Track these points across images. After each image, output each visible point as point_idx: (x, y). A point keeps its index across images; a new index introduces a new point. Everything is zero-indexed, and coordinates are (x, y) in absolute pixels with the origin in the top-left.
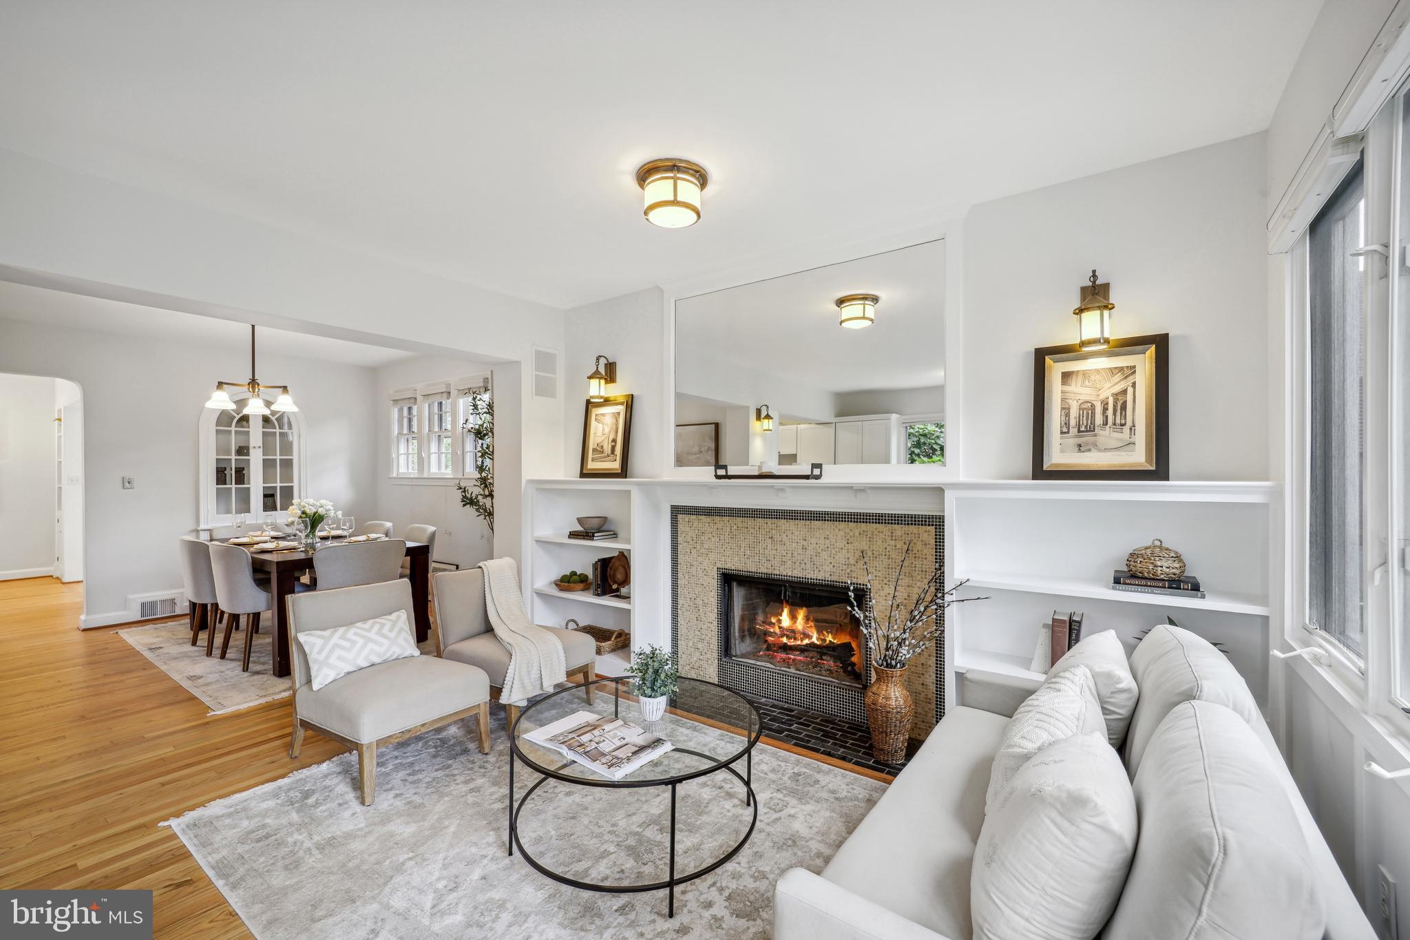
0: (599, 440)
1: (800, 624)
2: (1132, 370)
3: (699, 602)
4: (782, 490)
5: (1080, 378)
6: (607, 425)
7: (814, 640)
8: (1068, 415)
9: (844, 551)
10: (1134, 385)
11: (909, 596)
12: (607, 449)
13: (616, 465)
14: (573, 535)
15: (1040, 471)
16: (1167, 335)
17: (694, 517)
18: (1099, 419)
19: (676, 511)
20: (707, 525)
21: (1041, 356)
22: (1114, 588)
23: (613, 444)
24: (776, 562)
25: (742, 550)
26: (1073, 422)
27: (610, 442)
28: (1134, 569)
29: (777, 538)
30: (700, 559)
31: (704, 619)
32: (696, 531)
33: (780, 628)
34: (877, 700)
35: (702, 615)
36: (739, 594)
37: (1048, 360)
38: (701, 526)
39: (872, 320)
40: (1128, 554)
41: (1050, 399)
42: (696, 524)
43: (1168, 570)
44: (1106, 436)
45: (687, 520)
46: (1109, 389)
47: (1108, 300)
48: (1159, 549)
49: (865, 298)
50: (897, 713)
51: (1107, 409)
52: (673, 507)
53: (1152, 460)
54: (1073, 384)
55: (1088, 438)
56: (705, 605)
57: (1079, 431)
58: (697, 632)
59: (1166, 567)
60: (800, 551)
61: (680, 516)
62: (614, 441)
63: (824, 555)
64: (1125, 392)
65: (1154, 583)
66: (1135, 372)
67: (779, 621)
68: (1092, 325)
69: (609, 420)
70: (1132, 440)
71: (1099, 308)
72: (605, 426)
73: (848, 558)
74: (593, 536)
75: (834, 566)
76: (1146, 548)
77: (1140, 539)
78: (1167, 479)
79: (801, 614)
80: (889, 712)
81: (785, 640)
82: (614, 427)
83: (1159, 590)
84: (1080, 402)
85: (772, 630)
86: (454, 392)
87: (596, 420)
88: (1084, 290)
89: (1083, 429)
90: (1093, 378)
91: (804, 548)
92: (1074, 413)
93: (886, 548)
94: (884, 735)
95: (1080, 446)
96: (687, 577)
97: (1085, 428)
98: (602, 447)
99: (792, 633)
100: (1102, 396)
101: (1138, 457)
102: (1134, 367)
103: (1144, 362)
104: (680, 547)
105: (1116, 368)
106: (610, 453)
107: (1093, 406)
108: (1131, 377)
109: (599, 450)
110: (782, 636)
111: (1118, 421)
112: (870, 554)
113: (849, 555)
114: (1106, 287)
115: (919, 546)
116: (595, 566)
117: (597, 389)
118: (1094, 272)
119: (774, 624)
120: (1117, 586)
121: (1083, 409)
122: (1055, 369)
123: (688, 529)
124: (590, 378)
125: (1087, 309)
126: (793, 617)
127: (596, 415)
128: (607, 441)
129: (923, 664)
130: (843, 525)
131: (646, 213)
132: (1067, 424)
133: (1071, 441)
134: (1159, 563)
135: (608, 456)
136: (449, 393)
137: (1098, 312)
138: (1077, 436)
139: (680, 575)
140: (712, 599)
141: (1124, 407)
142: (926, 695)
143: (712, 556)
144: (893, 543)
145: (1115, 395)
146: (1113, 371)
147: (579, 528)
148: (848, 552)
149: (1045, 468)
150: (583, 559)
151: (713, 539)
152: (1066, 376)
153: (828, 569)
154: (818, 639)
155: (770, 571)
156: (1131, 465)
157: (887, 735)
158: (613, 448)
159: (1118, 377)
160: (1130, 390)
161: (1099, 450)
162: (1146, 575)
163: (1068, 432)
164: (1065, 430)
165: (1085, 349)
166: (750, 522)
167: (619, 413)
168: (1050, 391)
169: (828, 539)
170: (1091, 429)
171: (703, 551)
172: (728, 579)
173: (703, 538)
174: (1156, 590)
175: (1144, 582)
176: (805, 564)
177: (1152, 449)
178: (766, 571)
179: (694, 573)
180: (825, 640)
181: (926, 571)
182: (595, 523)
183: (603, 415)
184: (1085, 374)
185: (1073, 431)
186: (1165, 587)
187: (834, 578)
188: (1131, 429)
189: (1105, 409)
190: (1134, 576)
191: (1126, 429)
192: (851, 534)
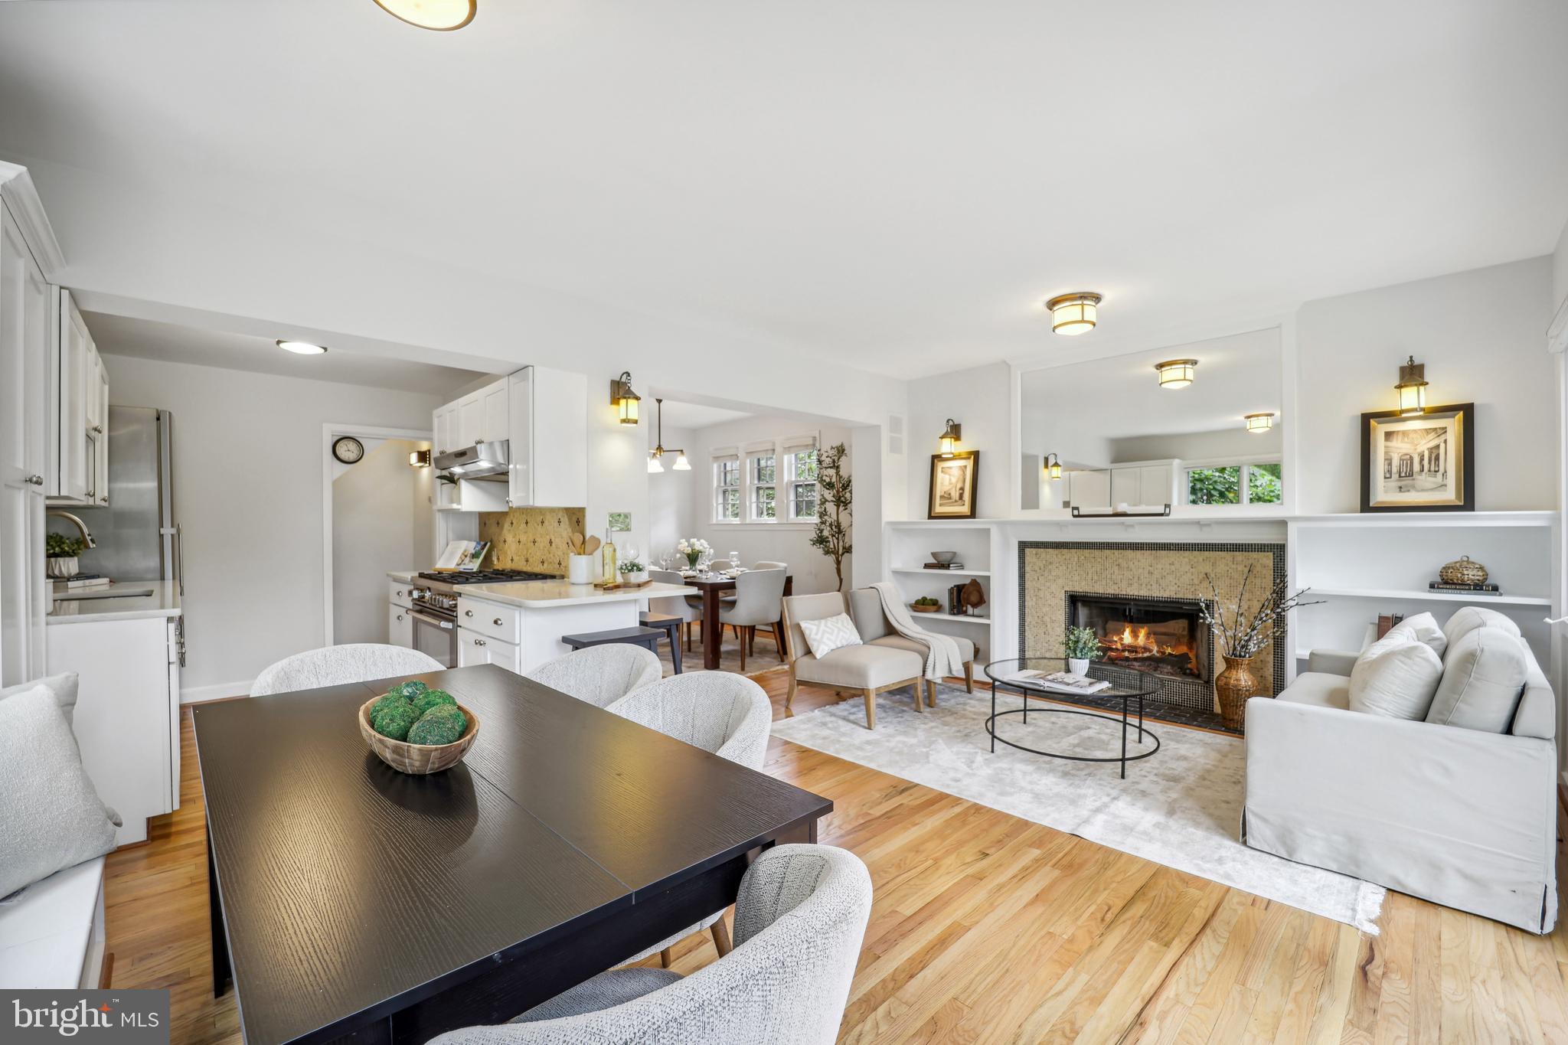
0: (946, 489)
1: (1141, 640)
2: (1444, 430)
3: (1047, 619)
4: (1132, 526)
5: (1400, 437)
6: (953, 476)
7: (1155, 652)
8: (1390, 464)
9: (1189, 575)
10: (1445, 441)
11: (1249, 608)
12: (955, 495)
13: (965, 509)
14: (927, 566)
15: (1366, 505)
16: (1473, 404)
17: (1042, 550)
18: (1416, 467)
19: (1023, 546)
20: (1055, 556)
21: (1366, 419)
22: (1429, 592)
23: (961, 491)
24: (1124, 585)
25: (1090, 575)
26: (1395, 470)
27: (958, 489)
28: (1446, 578)
29: (1124, 564)
30: (1048, 584)
31: (1051, 633)
32: (1044, 562)
33: (1122, 644)
34: (1229, 682)
35: (1050, 630)
36: (1083, 613)
37: (1373, 422)
38: (1048, 556)
39: (1191, 381)
40: (1441, 567)
41: (1375, 452)
42: (1043, 555)
43: (1473, 577)
44: (1424, 480)
45: (1034, 552)
46: (1425, 445)
47: (1423, 378)
48: (1467, 563)
49: (1185, 362)
50: (1247, 690)
51: (1423, 460)
52: (1020, 542)
53: (1460, 497)
54: (1395, 440)
55: (1407, 482)
56: (1053, 621)
57: (1400, 476)
58: (1044, 644)
59: (1472, 575)
60: (1147, 575)
61: (1028, 551)
62: (962, 489)
63: (1170, 578)
64: (1438, 447)
65: (1462, 587)
66: (1446, 432)
67: (1121, 639)
68: (1411, 398)
69: (956, 473)
70: (1445, 482)
71: (1416, 385)
72: (952, 475)
73: (1193, 580)
74: (949, 566)
75: (1179, 586)
76: (1456, 563)
77: (1452, 556)
78: (1473, 510)
79: (1142, 633)
80: (1240, 690)
81: (1126, 654)
82: (961, 477)
83: (1466, 592)
84: (1400, 455)
85: (1114, 647)
86: (778, 449)
87: (942, 472)
88: (1403, 369)
89: (1403, 475)
90: (1411, 436)
91: (1150, 573)
92: (1396, 463)
93: (1228, 571)
94: (1235, 708)
95: (1401, 488)
96: (1034, 599)
97: (1406, 474)
98: (950, 494)
99: (1133, 649)
100: (1420, 449)
101: (1450, 494)
102: (1446, 428)
103: (1454, 426)
104: (1027, 575)
105: (1430, 429)
106: (957, 499)
107: (1411, 458)
108: (1443, 436)
109: (947, 497)
110: (1124, 651)
111: (1433, 469)
112: (1213, 575)
113: (1193, 577)
114: (1421, 367)
115: (1258, 568)
116: (951, 591)
117: (947, 447)
118: (1411, 357)
119: (1116, 642)
120: (1432, 590)
121: (1403, 460)
122: (1379, 430)
123: (1035, 560)
124: (942, 438)
125: (1406, 386)
126: (1135, 635)
127: (942, 468)
128: (954, 489)
129: (1261, 661)
130: (1187, 553)
131: (1054, 331)
132: (1390, 472)
133: (1393, 483)
134: (1466, 572)
135: (956, 501)
136: (774, 450)
137: (1415, 388)
138: (1397, 480)
139: (1027, 598)
140: (1060, 617)
141: (1437, 458)
142: (1265, 685)
143: (1060, 581)
144: (1235, 566)
145: (1431, 450)
146: (1428, 431)
147: (933, 561)
148: (1192, 575)
149: (1371, 505)
150: (938, 586)
151: (1061, 568)
152: (1389, 435)
153: (1173, 589)
154: (1158, 652)
155: (1117, 592)
156: (1444, 501)
157: (1237, 708)
158: (961, 496)
159: (1432, 435)
160: (1442, 446)
161: (1418, 491)
162: (1455, 581)
163: (1391, 477)
164: (1388, 476)
165: (1404, 415)
166: (1097, 553)
167: (966, 467)
168: (1375, 446)
169: (1173, 564)
170: (1411, 474)
171: (1050, 577)
172: (1075, 600)
173: (1050, 567)
174: (1462, 592)
175: (1453, 587)
176: (1151, 585)
177: (1460, 489)
178: (1113, 592)
179: (1042, 596)
180: (1165, 653)
181: (1265, 588)
182: (948, 557)
183: (950, 468)
184: (1405, 433)
185: (1395, 476)
186: (1470, 589)
187: (1178, 596)
188: (1443, 475)
189: (1422, 460)
190: (1446, 583)
191: (1440, 475)
192: (1195, 560)
